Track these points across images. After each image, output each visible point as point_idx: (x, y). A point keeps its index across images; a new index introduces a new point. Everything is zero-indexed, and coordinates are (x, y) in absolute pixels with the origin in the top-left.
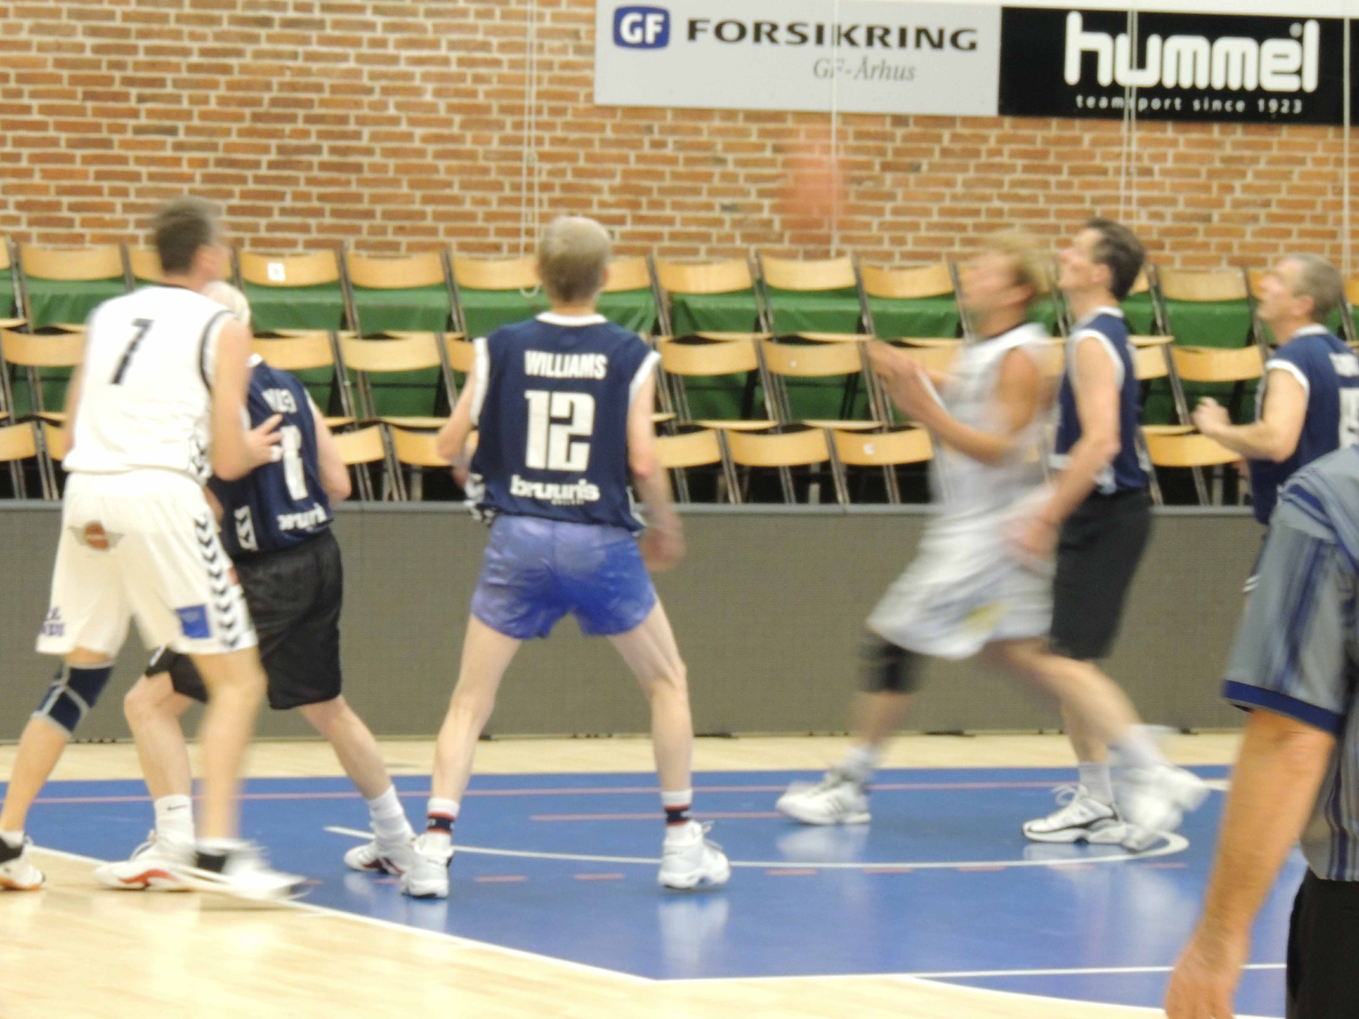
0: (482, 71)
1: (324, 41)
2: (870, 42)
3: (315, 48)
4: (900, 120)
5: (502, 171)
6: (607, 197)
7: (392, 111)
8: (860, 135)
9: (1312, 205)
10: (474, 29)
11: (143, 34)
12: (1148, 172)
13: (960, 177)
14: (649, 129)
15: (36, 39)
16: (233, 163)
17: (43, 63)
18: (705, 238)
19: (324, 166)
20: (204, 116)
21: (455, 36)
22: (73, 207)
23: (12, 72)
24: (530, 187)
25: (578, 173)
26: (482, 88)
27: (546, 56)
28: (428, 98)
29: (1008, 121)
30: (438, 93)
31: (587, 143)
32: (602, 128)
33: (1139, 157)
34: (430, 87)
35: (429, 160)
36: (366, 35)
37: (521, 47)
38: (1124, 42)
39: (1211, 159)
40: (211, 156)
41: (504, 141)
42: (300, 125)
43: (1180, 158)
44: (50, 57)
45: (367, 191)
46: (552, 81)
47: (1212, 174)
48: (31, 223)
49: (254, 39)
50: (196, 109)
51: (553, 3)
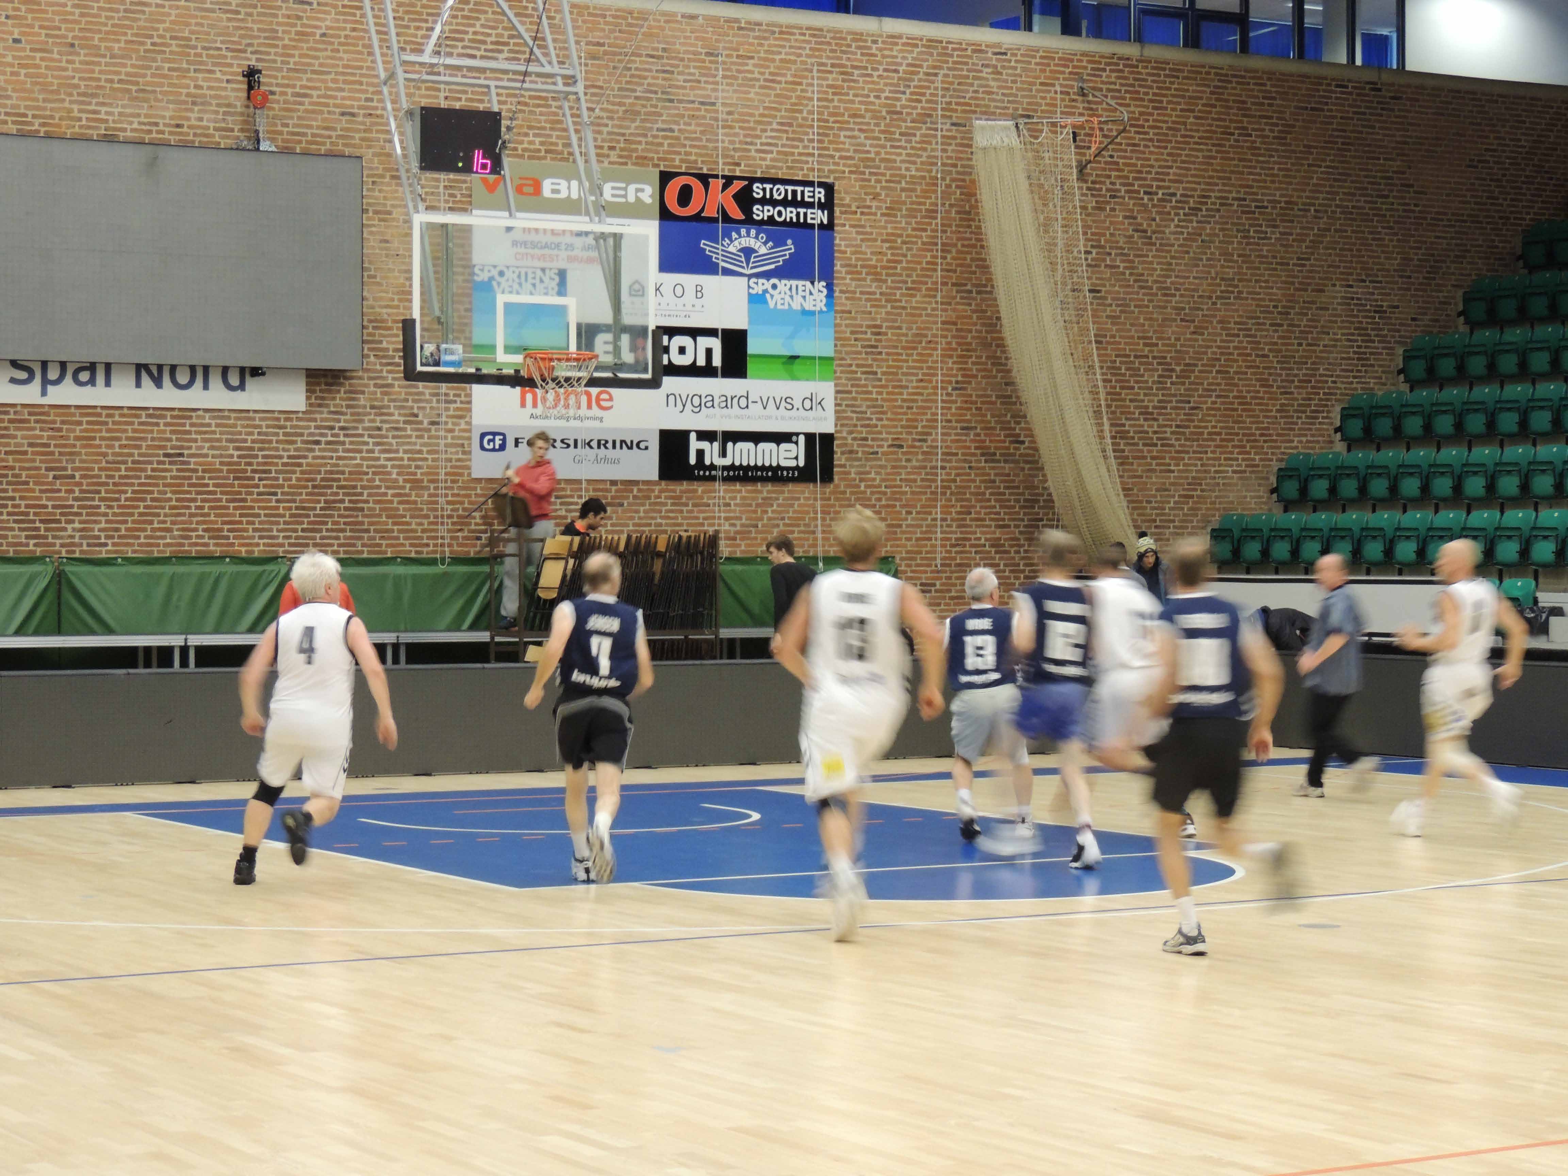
0: (420, 463)
1: (344, 451)
2: (599, 447)
3: (341, 454)
4: (613, 483)
5: (429, 509)
6: (478, 520)
7: (377, 483)
9: (803, 519)
10: (415, 444)
11: (261, 449)
12: (728, 505)
13: (642, 509)
15: (211, 452)
16: (304, 508)
17: (214, 464)
19: (346, 509)
20: (290, 487)
21: (406, 447)
22: (229, 530)
23: (200, 468)
24: (442, 516)
25: (465, 510)
26: (419, 471)
27: (449, 456)
28: (394, 476)
29: (663, 483)
30: (398, 474)
31: (469, 496)
32: (475, 489)
33: (724, 498)
34: (395, 471)
35: (395, 505)
36: (365, 448)
37: (437, 452)
38: (716, 445)
39: (757, 498)
40: (294, 505)
41: (430, 495)
42: (335, 490)
43: (743, 498)
44: (218, 460)
45: (366, 520)
46: (451, 467)
47: (758, 505)
48: (209, 538)
49: (313, 450)
50: (286, 484)
51: (452, 431)
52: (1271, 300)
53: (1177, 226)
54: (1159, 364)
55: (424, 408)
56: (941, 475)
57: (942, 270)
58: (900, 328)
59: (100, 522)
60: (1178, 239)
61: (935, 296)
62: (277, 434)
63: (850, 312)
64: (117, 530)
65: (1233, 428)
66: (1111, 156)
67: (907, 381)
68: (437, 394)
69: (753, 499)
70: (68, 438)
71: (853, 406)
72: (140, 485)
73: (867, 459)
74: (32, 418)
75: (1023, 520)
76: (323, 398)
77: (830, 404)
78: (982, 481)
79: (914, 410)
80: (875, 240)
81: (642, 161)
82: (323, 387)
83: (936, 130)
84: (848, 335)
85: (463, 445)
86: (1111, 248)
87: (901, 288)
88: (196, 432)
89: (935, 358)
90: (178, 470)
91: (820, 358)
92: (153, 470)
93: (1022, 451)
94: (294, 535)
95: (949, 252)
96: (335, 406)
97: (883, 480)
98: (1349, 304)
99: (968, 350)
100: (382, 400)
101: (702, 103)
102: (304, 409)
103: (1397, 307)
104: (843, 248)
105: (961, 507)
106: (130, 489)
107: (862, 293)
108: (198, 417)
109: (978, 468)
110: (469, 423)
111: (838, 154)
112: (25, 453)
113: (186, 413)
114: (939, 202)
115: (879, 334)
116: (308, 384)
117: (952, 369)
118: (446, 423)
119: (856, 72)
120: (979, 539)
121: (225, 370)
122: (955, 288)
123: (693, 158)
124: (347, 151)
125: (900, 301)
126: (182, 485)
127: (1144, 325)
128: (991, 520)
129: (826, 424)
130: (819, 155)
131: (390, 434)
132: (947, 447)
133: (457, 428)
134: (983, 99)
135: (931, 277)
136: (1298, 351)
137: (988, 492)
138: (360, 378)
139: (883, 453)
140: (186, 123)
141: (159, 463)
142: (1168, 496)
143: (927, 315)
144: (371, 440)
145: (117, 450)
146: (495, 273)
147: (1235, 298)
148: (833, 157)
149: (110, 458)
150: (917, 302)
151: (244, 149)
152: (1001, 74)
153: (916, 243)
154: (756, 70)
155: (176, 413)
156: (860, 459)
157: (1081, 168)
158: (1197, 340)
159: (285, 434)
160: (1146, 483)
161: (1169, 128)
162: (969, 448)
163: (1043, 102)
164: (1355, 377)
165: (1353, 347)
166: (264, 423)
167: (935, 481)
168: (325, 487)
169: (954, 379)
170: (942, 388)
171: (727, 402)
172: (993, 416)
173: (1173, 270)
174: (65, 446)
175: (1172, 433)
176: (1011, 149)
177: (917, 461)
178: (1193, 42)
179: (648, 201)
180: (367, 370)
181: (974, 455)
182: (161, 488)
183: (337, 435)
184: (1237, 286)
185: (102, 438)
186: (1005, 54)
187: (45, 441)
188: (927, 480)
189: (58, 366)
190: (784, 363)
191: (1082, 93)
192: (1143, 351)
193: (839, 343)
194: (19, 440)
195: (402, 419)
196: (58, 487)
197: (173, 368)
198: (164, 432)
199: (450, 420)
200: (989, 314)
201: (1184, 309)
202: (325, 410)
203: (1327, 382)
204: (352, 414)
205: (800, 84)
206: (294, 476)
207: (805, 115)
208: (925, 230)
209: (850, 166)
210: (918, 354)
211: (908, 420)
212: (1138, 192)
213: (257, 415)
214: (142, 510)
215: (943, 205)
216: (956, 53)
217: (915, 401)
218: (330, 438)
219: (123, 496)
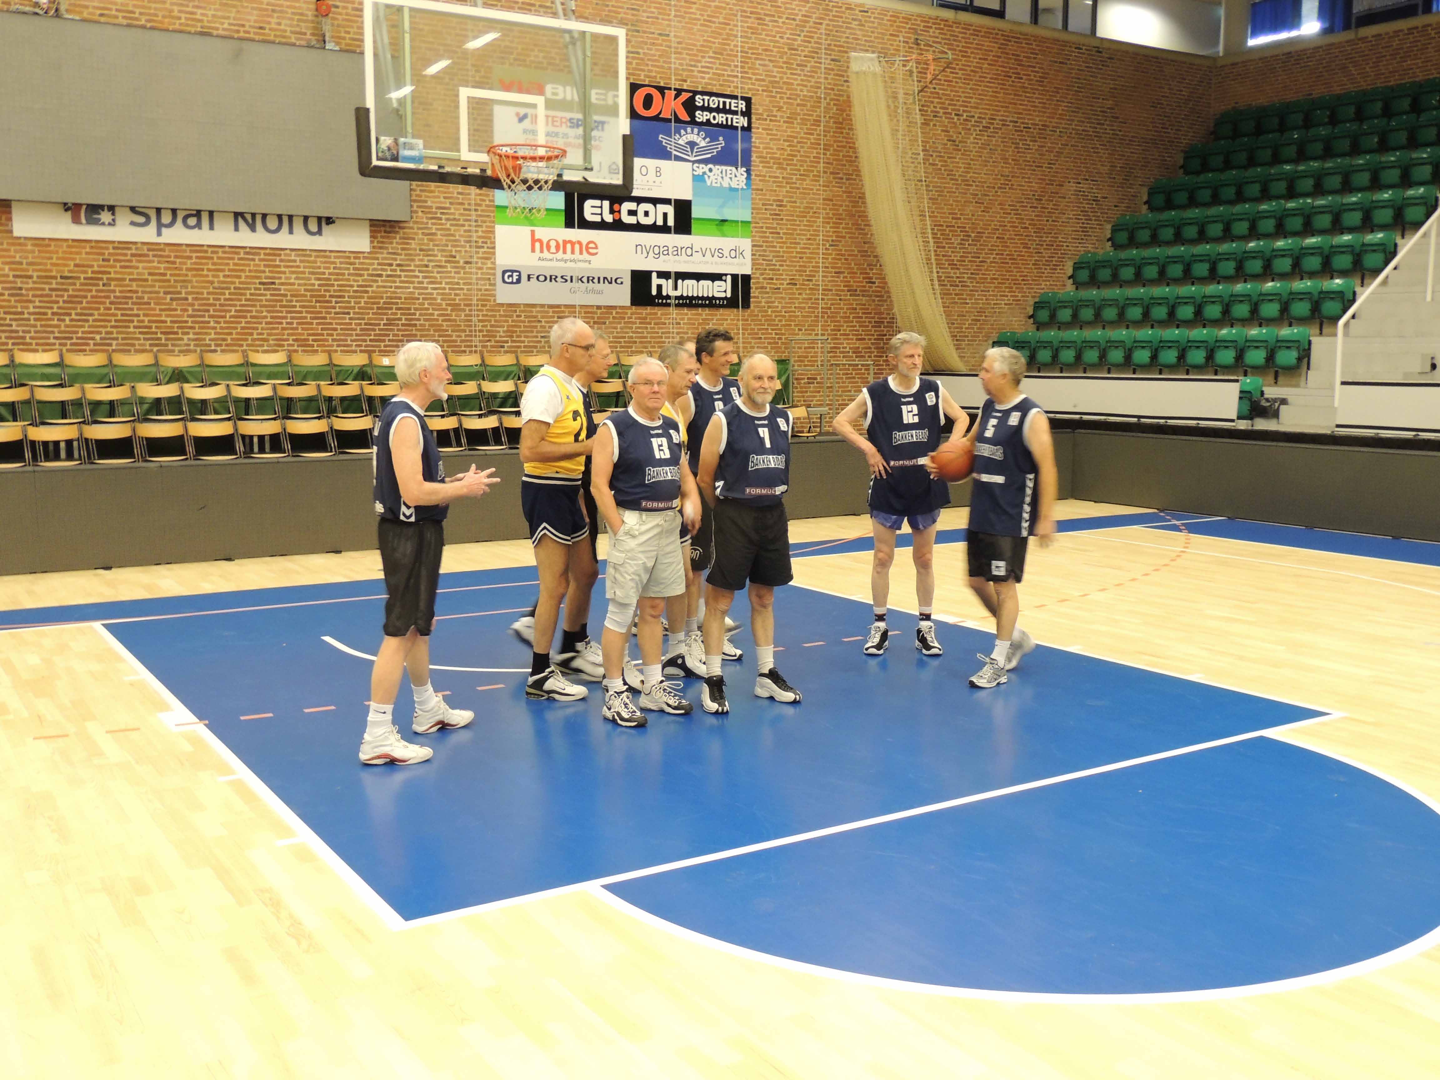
0: (457, 292)
1: (401, 282)
2: (588, 282)
3: (398, 284)
4: (599, 307)
5: (465, 326)
6: (501, 334)
7: (426, 306)
8: (585, 313)
10: (454, 278)
11: (336, 280)
12: (679, 324)
13: (619, 326)
14: (516, 311)
15: (297, 282)
16: (371, 324)
17: (300, 290)
18: (536, 347)
19: (403, 325)
20: (359, 308)
21: (447, 280)
22: (313, 340)
23: (289, 294)
24: (476, 331)
25: (492, 326)
26: (457, 298)
27: (479, 287)
28: (439, 301)
29: (634, 307)
30: (442, 299)
31: (495, 316)
32: (499, 311)
33: (676, 319)
34: (440, 297)
35: (440, 322)
36: (416, 280)
37: (470, 284)
38: (670, 281)
39: (699, 319)
40: (363, 322)
41: (466, 316)
42: (394, 311)
43: (689, 319)
44: (303, 288)
45: (419, 333)
46: (482, 295)
47: (699, 324)
48: (298, 346)
49: (377, 281)
50: (357, 306)
51: (480, 268)
52: (1031, 191)
53: (975, 138)
54: (961, 231)
55: (460, 251)
56: (821, 304)
57: (824, 163)
58: (795, 202)
59: (210, 334)
60: (975, 147)
61: (819, 181)
62: (348, 269)
63: (762, 190)
64: (224, 340)
65: (1005, 275)
66: (935, 88)
67: (800, 239)
68: (470, 242)
69: (696, 320)
70: (181, 269)
71: (764, 256)
72: (241, 305)
73: (773, 293)
74: (151, 253)
75: (873, 335)
76: (382, 242)
77: (748, 254)
78: (847, 309)
79: (804, 259)
80: (779, 140)
81: (617, 75)
82: (383, 234)
83: (820, 63)
84: (761, 206)
85: (489, 279)
86: (933, 151)
87: (796, 175)
88: (285, 267)
89: (818, 224)
90: (271, 295)
91: (742, 222)
92: (251, 294)
93: (874, 289)
94: (364, 344)
95: (829, 150)
96: (392, 248)
97: (783, 307)
98: (1078, 195)
99: (839, 219)
100: (428, 245)
101: (660, 34)
102: (369, 250)
103: (1106, 198)
104: (757, 145)
105: (835, 326)
106: (233, 309)
107: (770, 177)
108: (286, 255)
109: (845, 300)
110: (494, 263)
111: (754, 77)
112: (146, 280)
113: (276, 251)
114: (822, 115)
115: (781, 206)
116: (371, 231)
117: (829, 231)
118: (477, 263)
119: (767, 18)
120: (846, 348)
121: (306, 219)
122: (832, 176)
123: (654, 74)
125: (796, 183)
126: (275, 306)
127: (952, 205)
128: (853, 335)
129: (744, 268)
130: (742, 77)
131: (435, 270)
132: (825, 285)
133: (485, 266)
134: (852, 43)
135: (816, 167)
136: (1046, 225)
137: (851, 316)
138: (412, 228)
139: (784, 289)
140: (267, 26)
141: (256, 289)
142: (965, 320)
143: (814, 194)
144: (421, 275)
145: (222, 279)
147: (1010, 188)
148: (750, 78)
149: (216, 285)
150: (807, 185)
151: (312, 47)
152: (863, 25)
153: (806, 143)
154: (699, 12)
155: (268, 251)
156: (768, 293)
157: (915, 95)
158: (984, 216)
159: (354, 269)
160: (951, 311)
161: (972, 71)
162: (840, 286)
163: (891, 48)
164: (1080, 243)
165: (1078, 223)
166: (338, 260)
167: (818, 308)
168: (386, 308)
169: (830, 239)
170: (823, 245)
171: (678, 251)
172: (855, 264)
173: (971, 168)
174: (179, 275)
175: (969, 278)
176: (874, 74)
177: (806, 294)
179: (622, 104)
180: (416, 222)
181: (843, 291)
182: (258, 308)
183: (395, 270)
184: (1010, 181)
185: (209, 270)
186: (867, 12)
187: (162, 271)
188: (813, 308)
189: (170, 212)
190: (717, 225)
191: (917, 42)
192: (951, 222)
193: (755, 211)
194: (140, 270)
195: (444, 259)
196: (174, 307)
197: (264, 216)
198: (259, 265)
199: (480, 261)
200: (854, 194)
201: (977, 195)
202: (385, 251)
203: (1063, 246)
204: (406, 255)
205: (729, 24)
206: (362, 300)
207: (732, 47)
208: (812, 134)
209: (762, 86)
210: (807, 221)
211: (800, 266)
212: (951, 114)
213: (333, 254)
214: (243, 325)
215: (825, 117)
216: (835, 9)
217: (805, 253)
218: (389, 273)
219: (228, 315)
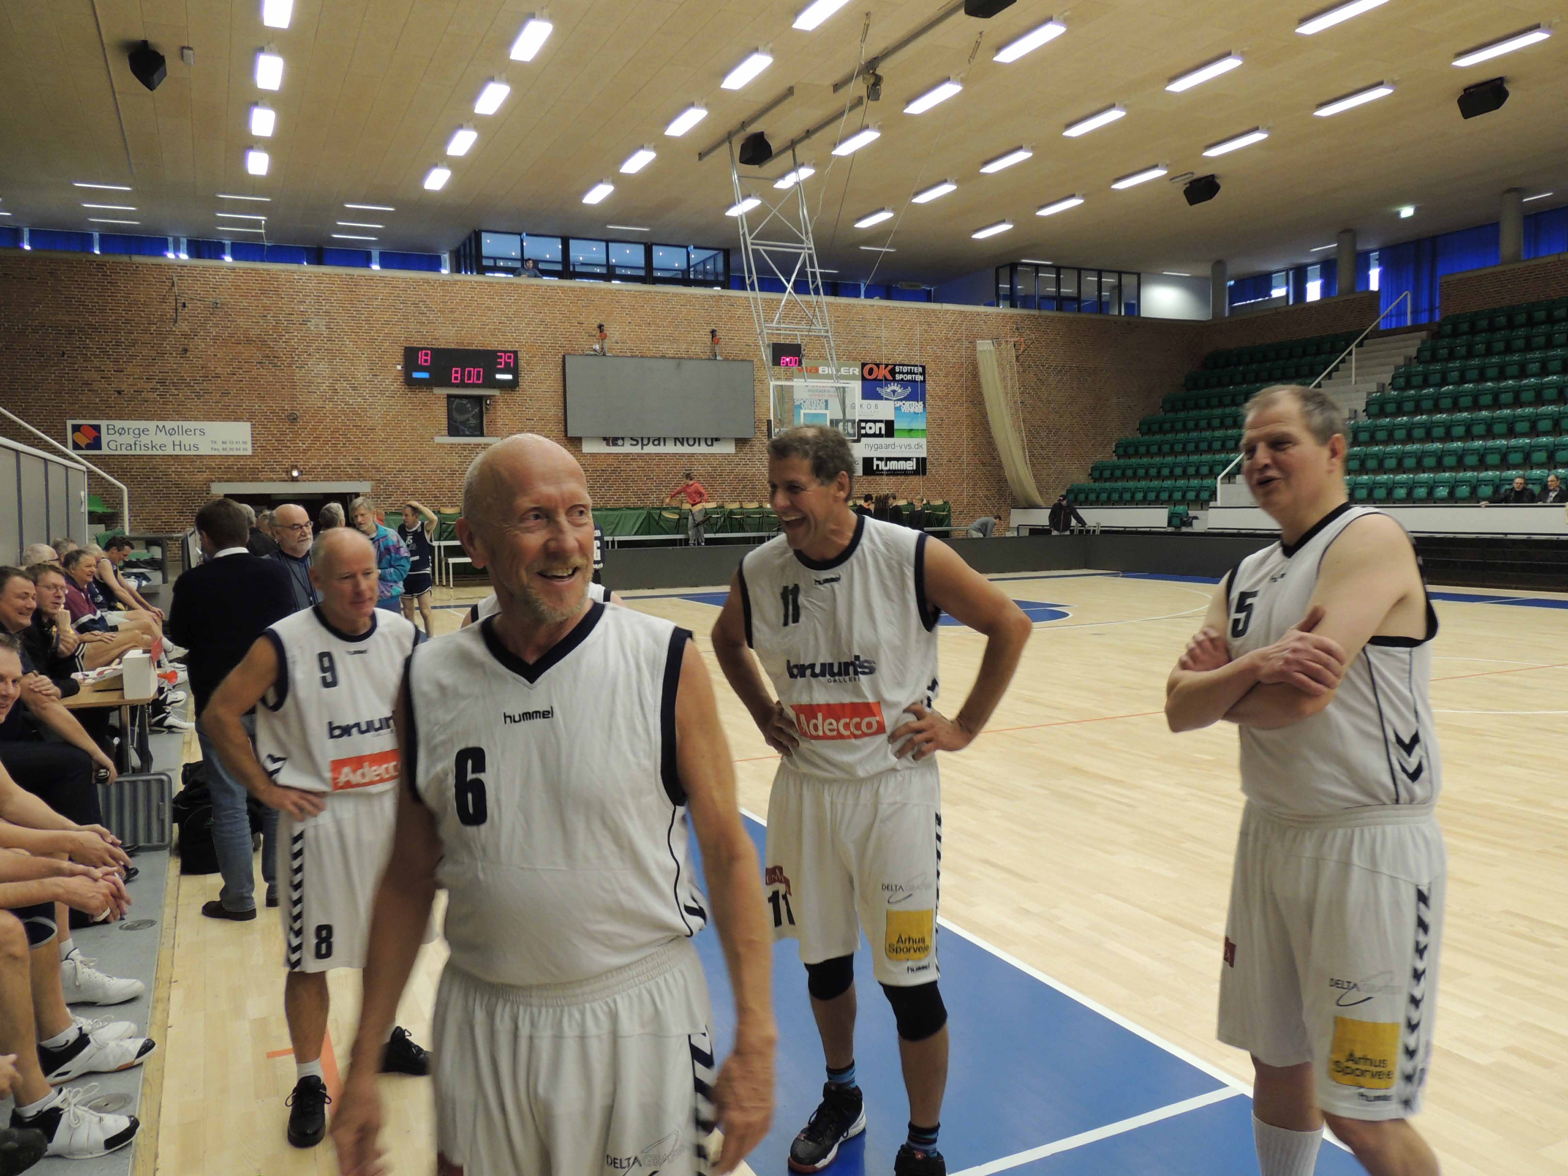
1: (749, 467)
3: (748, 469)
11: (719, 467)
33: (886, 482)
36: (756, 466)
42: (746, 481)
49: (738, 467)
50: (729, 480)
52: (1089, 404)
53: (1053, 378)
54: (1047, 429)
56: (966, 472)
57: (965, 396)
58: (950, 418)
60: (1054, 383)
61: (963, 406)
62: (725, 462)
63: (932, 413)
65: (1075, 452)
66: (1028, 352)
67: (953, 437)
69: (898, 482)
70: (651, 465)
71: (933, 447)
73: (938, 467)
74: (638, 458)
76: (741, 449)
77: (925, 447)
78: (981, 474)
79: (956, 448)
80: (941, 386)
81: (855, 359)
82: (741, 444)
83: (963, 345)
84: (931, 421)
86: (1028, 386)
87: (950, 404)
88: (697, 462)
89: (963, 429)
91: (922, 430)
93: (996, 462)
95: (968, 389)
96: (746, 451)
97: (944, 474)
98: (1118, 405)
99: (975, 426)
101: (877, 337)
102: (734, 453)
103: (1137, 405)
104: (929, 389)
105: (974, 482)
107: (936, 405)
108: (697, 456)
109: (980, 469)
111: (927, 355)
112: (636, 470)
113: (692, 455)
114: (964, 371)
115: (942, 420)
116: (736, 443)
117: (970, 433)
119: (933, 324)
120: (980, 495)
121: (706, 439)
122: (970, 403)
123: (874, 357)
124: (748, 359)
125: (950, 408)
127: (1041, 415)
128: (984, 488)
129: (923, 454)
130: (920, 355)
132: (968, 461)
134: (980, 333)
135: (961, 399)
136: (1099, 423)
137: (983, 478)
138: (755, 441)
139: (944, 464)
140: (690, 350)
142: (1050, 478)
143: (960, 413)
145: (668, 468)
146: (802, 402)
147: (1075, 404)
148: (925, 356)
149: (666, 472)
150: (956, 408)
152: (987, 323)
153: (956, 387)
154: (896, 324)
155: (689, 455)
156: (936, 467)
157: (1017, 357)
158: (1061, 420)
159: (728, 462)
160: (1042, 473)
161: (1050, 341)
162: (976, 461)
163: (1003, 333)
164: (1120, 432)
165: (1120, 421)
166: (720, 458)
167: (964, 473)
168: (742, 480)
169: (970, 436)
170: (966, 440)
171: (887, 447)
172: (985, 450)
173: (1052, 394)
174: (650, 467)
175: (1052, 454)
176: (990, 351)
177: (957, 467)
178: (1060, 308)
179: (857, 374)
180: (757, 438)
181: (978, 464)
183: (747, 462)
184: (1076, 399)
185: (663, 465)
186: (989, 315)
187: (643, 466)
188: (961, 474)
189: (647, 439)
190: (907, 432)
191: (1017, 329)
192: (1041, 424)
193: (928, 424)
194: (634, 466)
196: (648, 482)
198: (685, 462)
200: (983, 412)
201: (1056, 408)
202: (742, 453)
203: (1110, 434)
204: (752, 454)
205: (912, 329)
206: (731, 477)
207: (914, 340)
208: (959, 382)
209: (931, 359)
210: (957, 428)
211: (954, 452)
212: (1039, 365)
213: (718, 455)
215: (966, 372)
216: (970, 316)
217: (956, 445)
218: (744, 463)
